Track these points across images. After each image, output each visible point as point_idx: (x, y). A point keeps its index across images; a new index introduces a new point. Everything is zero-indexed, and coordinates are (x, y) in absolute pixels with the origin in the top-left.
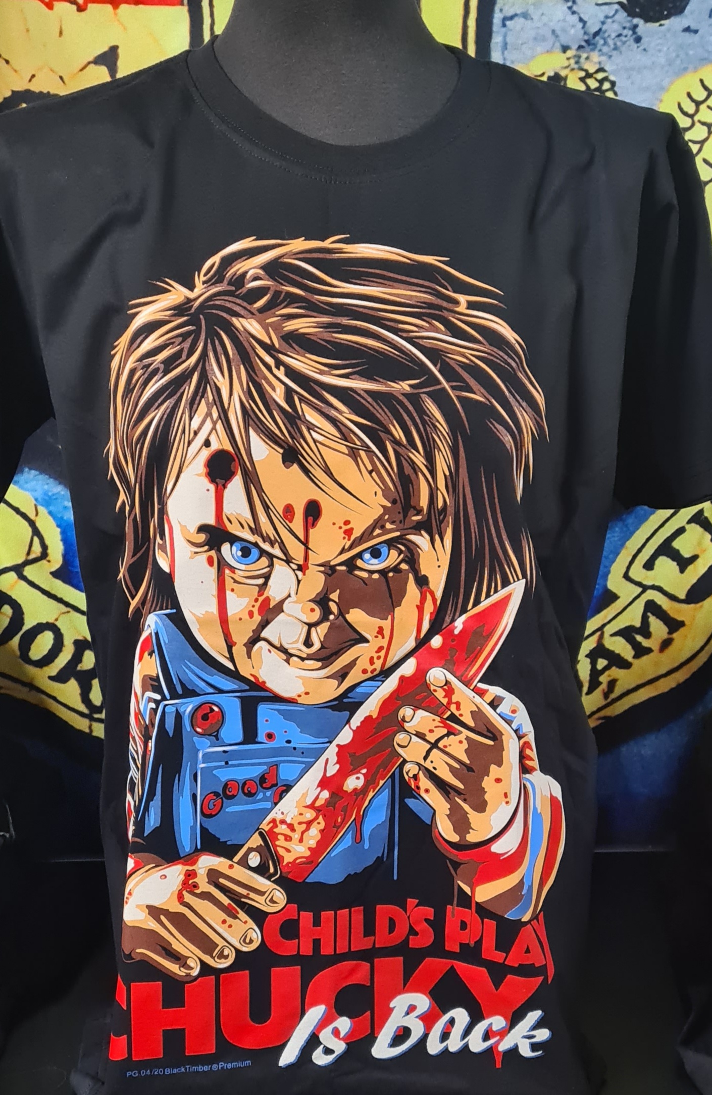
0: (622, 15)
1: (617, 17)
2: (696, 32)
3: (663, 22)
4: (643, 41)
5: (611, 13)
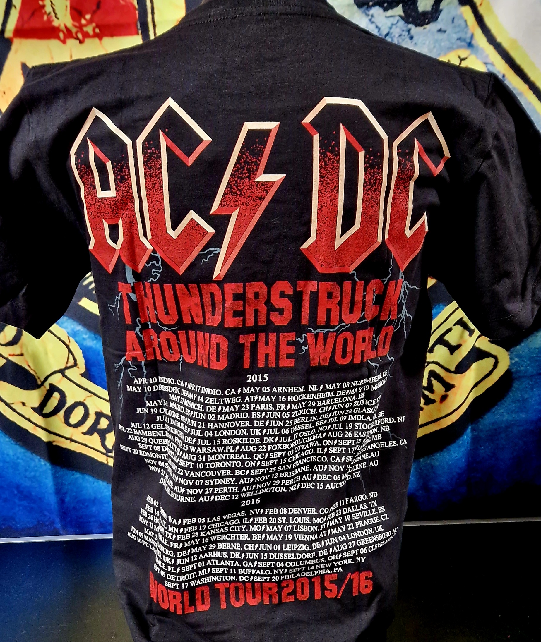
0: (402, 23)
1: (398, 24)
2: (445, 32)
3: (425, 26)
4: (414, 38)
5: (395, 22)
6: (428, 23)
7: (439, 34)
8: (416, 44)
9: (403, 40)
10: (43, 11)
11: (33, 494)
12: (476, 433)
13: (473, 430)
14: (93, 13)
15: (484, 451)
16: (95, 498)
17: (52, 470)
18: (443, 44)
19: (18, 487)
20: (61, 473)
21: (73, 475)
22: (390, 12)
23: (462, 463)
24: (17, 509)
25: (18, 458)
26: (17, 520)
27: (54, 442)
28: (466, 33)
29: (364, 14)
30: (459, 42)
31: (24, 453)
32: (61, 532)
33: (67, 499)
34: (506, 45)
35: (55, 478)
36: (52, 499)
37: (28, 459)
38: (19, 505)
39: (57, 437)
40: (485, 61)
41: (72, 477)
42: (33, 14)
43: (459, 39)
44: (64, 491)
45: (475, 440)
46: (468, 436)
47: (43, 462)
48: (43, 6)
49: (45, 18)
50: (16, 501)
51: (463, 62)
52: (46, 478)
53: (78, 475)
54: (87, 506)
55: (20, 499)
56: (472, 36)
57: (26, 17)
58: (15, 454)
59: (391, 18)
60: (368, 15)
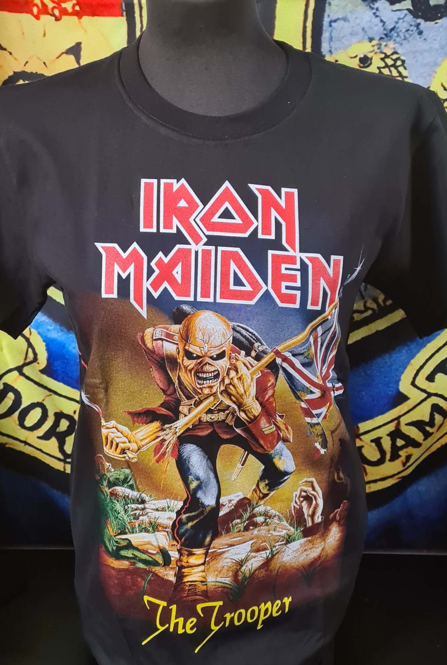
0: (410, 17)
1: (406, 19)
3: (437, 21)
4: (424, 34)
5: (404, 15)
6: (440, 18)
8: (425, 39)
9: (411, 35)
22: (397, 6)
27: (6, 444)
29: (368, 7)
39: (11, 439)
59: (397, 12)
60: (372, 8)
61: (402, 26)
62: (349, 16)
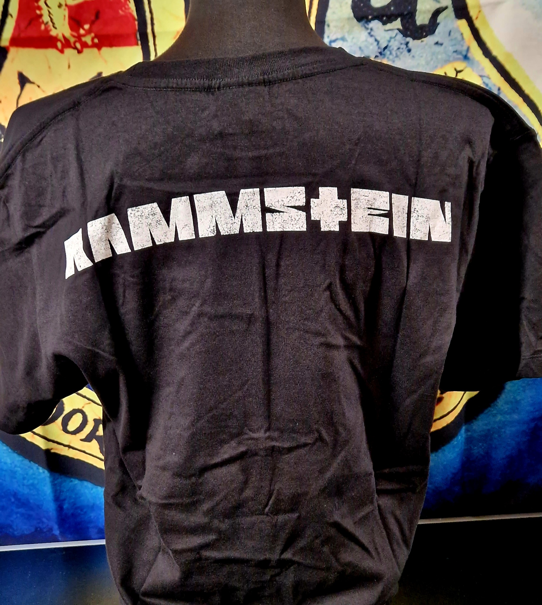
0: (400, 36)
1: (396, 38)
2: (442, 44)
3: (423, 39)
4: (412, 51)
5: (394, 35)
6: (426, 36)
7: (436, 46)
8: (413, 56)
9: (401, 53)
10: (41, 20)
11: (31, 501)
12: (469, 433)
13: (467, 431)
14: (92, 23)
15: (478, 450)
16: (94, 504)
17: (50, 477)
18: (440, 57)
19: (15, 495)
20: (59, 480)
21: (72, 481)
22: (389, 26)
23: (457, 464)
24: (15, 516)
25: (16, 466)
26: (15, 528)
27: (52, 449)
28: (462, 46)
29: (363, 28)
30: (455, 54)
31: (22, 461)
32: (60, 539)
33: (66, 506)
34: (501, 58)
35: (54, 485)
36: (50, 506)
37: (27, 467)
38: (17, 513)
39: (56, 444)
40: (481, 74)
41: (71, 484)
42: (30, 23)
43: (455, 52)
44: (62, 498)
45: (469, 440)
46: (462, 437)
47: (41, 470)
48: (41, 16)
49: (43, 27)
50: (14, 508)
51: (459, 74)
52: (44, 486)
53: (76, 482)
54: (86, 512)
55: (18, 507)
56: (468, 49)
57: (23, 25)
58: (13, 462)
59: (390, 32)
60: (367, 29)
61: (394, 45)
62: (346, 36)
